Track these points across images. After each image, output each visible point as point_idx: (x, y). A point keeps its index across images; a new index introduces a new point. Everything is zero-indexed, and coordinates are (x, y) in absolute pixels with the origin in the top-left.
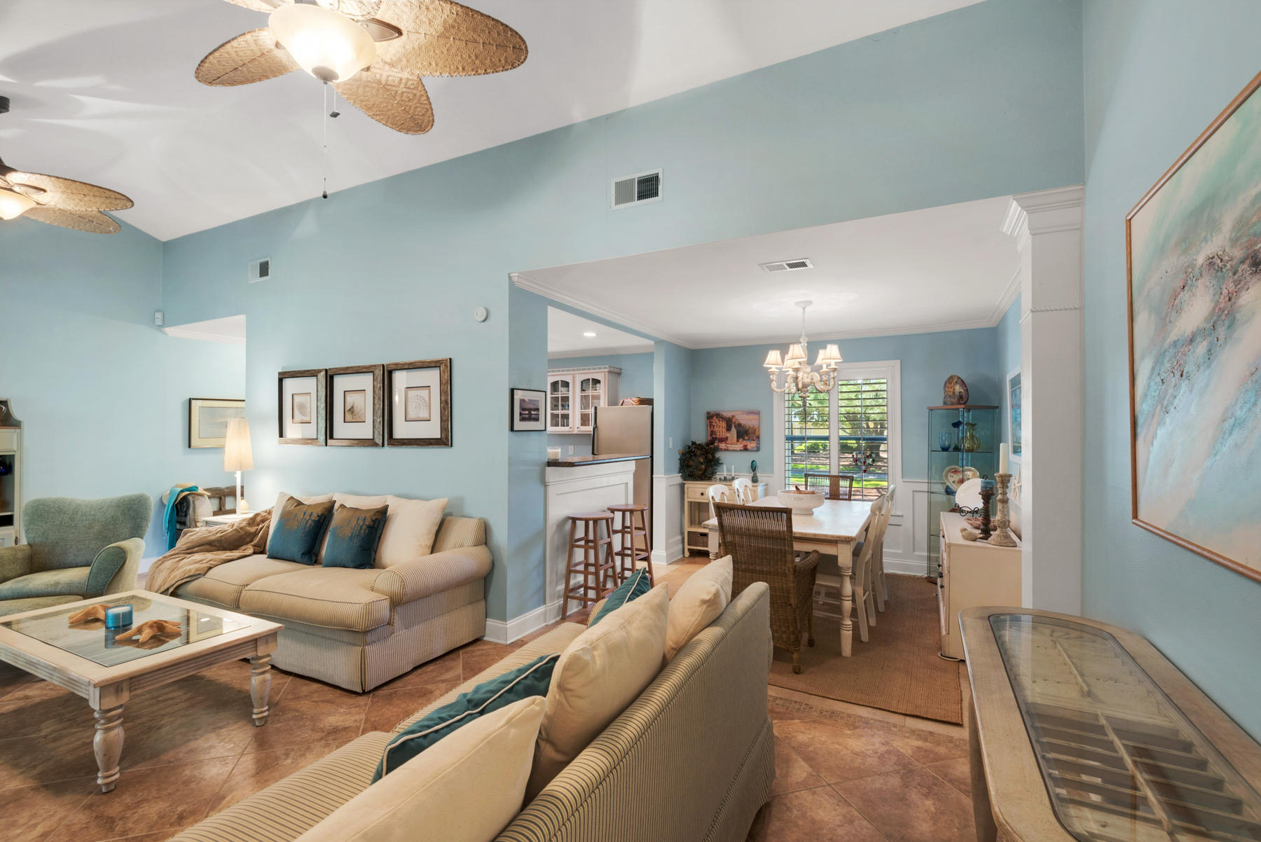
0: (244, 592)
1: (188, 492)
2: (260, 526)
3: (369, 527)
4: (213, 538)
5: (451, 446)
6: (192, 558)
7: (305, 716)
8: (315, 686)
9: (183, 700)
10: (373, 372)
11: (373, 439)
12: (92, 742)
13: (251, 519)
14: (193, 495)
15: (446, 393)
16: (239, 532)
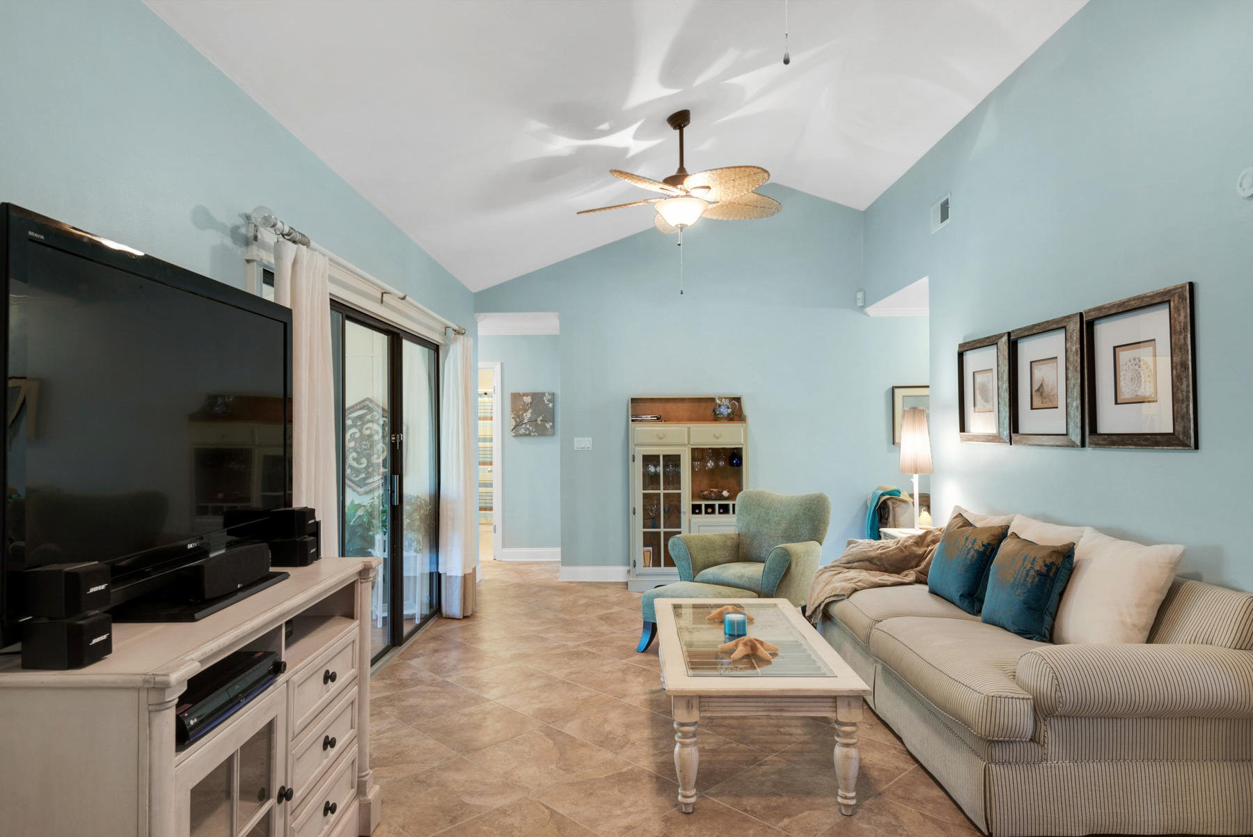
0: (874, 630)
1: (889, 496)
2: (930, 548)
3: (1039, 573)
4: (873, 554)
5: (1197, 447)
6: (847, 574)
7: (900, 831)
8: (936, 792)
9: (799, 741)
10: (1065, 327)
11: (1066, 435)
12: (674, 750)
13: (920, 537)
14: (893, 501)
15: (1182, 348)
16: (902, 551)
